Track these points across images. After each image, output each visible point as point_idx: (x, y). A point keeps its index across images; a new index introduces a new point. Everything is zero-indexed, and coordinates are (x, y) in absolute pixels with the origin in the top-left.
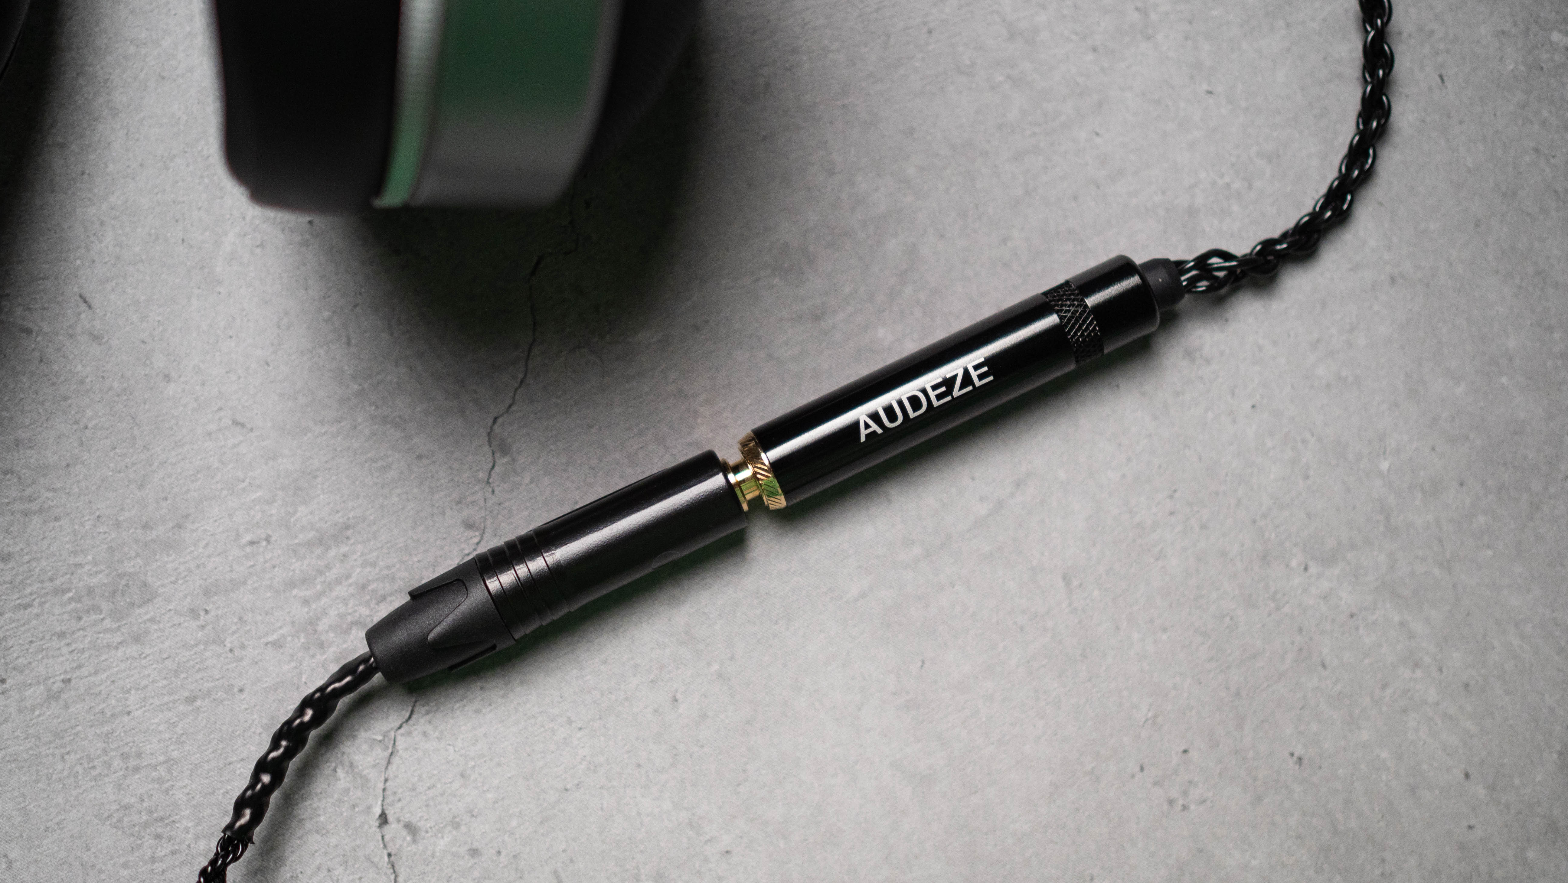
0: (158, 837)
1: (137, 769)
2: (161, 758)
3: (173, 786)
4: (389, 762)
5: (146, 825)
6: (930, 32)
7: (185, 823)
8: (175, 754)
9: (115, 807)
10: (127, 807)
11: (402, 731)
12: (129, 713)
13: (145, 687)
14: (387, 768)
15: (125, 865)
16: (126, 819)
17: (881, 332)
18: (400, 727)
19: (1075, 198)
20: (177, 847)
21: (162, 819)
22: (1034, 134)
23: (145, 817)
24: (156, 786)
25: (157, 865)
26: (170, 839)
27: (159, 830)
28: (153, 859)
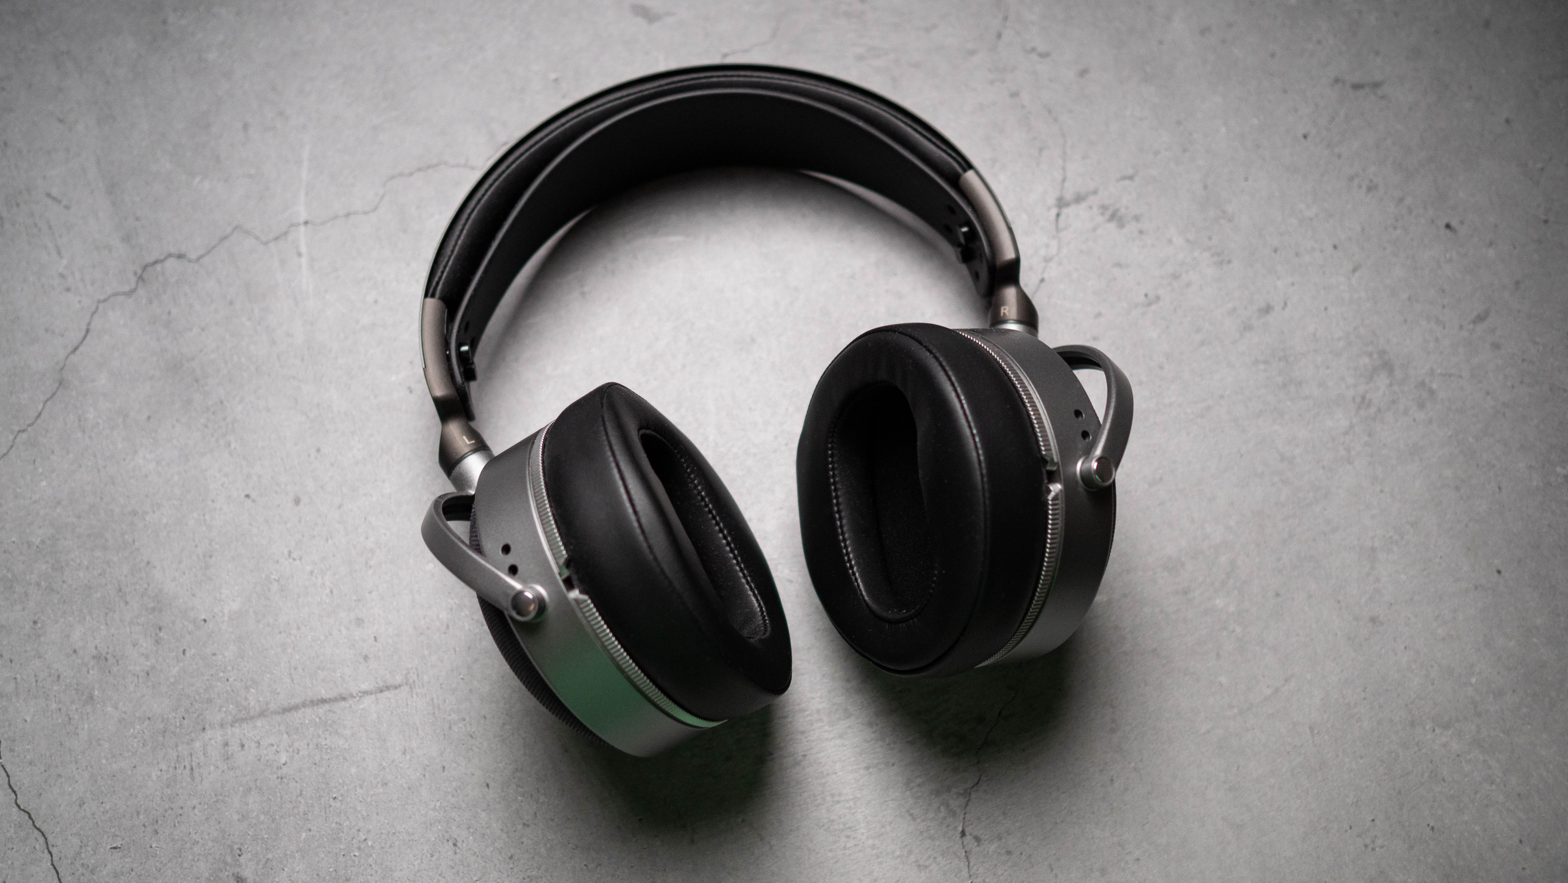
0: (848, 837)
1: (838, 802)
2: (851, 797)
3: (856, 811)
4: (967, 805)
5: (842, 830)
6: (1241, 456)
7: (862, 830)
8: (859, 795)
9: (826, 821)
10: (832, 821)
11: (973, 789)
12: (836, 773)
13: (844, 761)
14: (966, 807)
15: (830, 851)
16: (831, 827)
17: (1218, 601)
18: (973, 787)
19: (1314, 540)
20: (857, 843)
21: (850, 828)
23: (842, 827)
24: (848, 811)
25: (846, 851)
26: (854, 838)
27: (849, 834)
28: (845, 848)
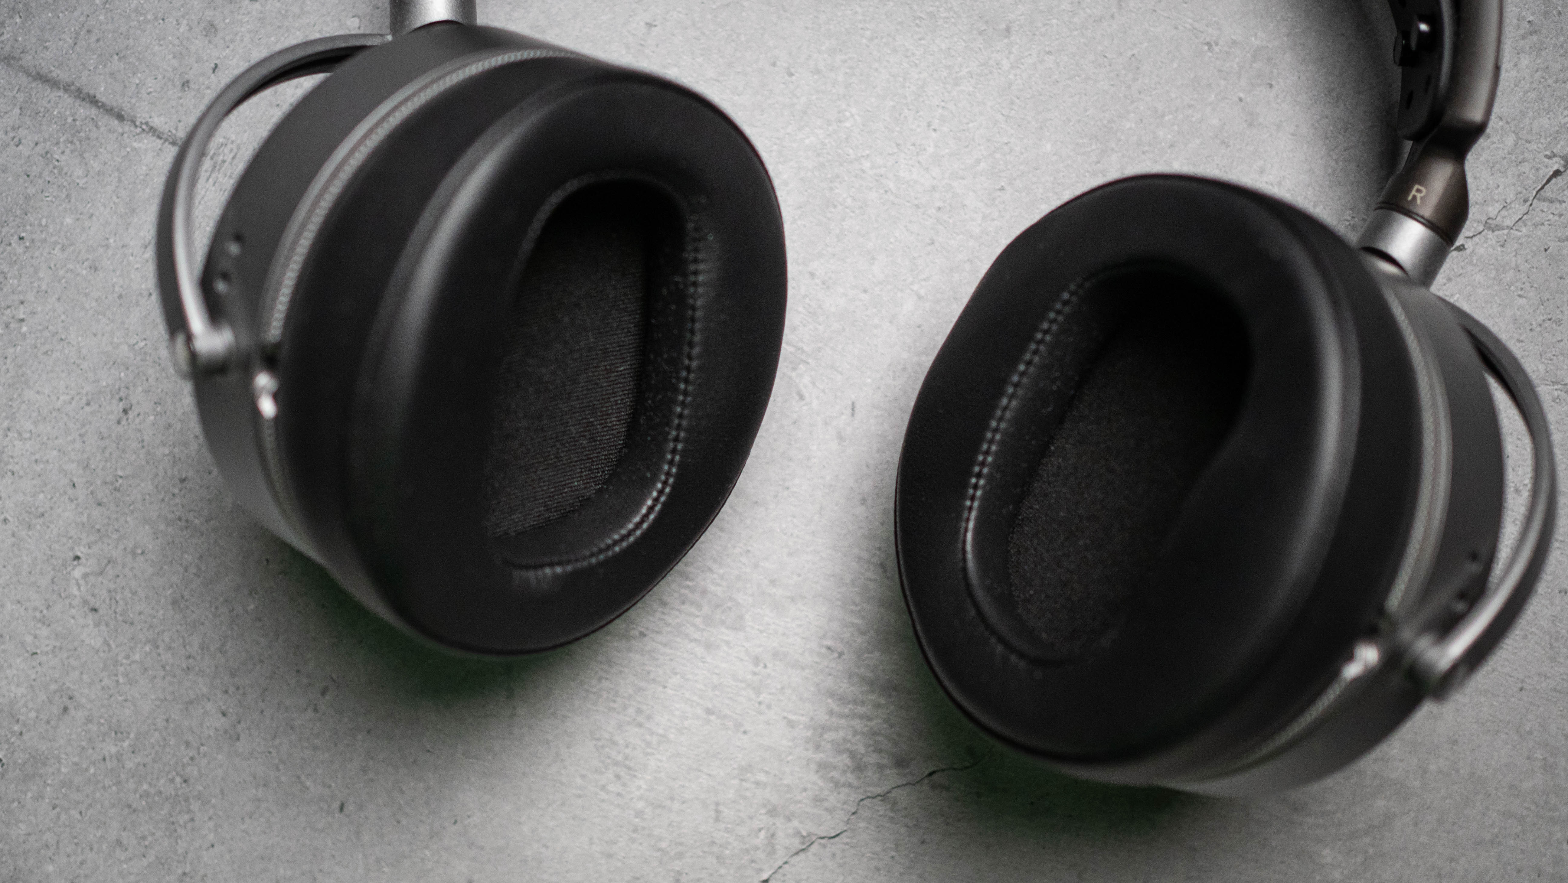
0: (618, 777)
1: (640, 725)
2: (661, 731)
3: (653, 754)
4: (797, 854)
5: (617, 764)
6: (1521, 689)
7: (641, 783)
8: (672, 736)
9: (607, 736)
10: (614, 743)
11: (822, 841)
12: (665, 687)
13: (688, 680)
14: (793, 855)
15: (583, 777)
16: (607, 750)
17: (1326, 852)
18: (823, 838)
19: (1519, 871)
20: (624, 793)
21: (629, 768)
22: (1529, 809)
23: (620, 758)
24: (643, 745)
25: (602, 793)
26: (624, 784)
27: (622, 774)
28: (603, 788)
